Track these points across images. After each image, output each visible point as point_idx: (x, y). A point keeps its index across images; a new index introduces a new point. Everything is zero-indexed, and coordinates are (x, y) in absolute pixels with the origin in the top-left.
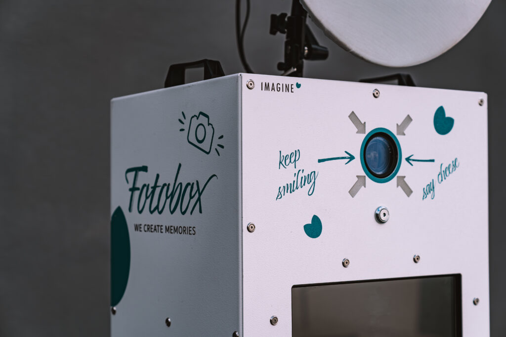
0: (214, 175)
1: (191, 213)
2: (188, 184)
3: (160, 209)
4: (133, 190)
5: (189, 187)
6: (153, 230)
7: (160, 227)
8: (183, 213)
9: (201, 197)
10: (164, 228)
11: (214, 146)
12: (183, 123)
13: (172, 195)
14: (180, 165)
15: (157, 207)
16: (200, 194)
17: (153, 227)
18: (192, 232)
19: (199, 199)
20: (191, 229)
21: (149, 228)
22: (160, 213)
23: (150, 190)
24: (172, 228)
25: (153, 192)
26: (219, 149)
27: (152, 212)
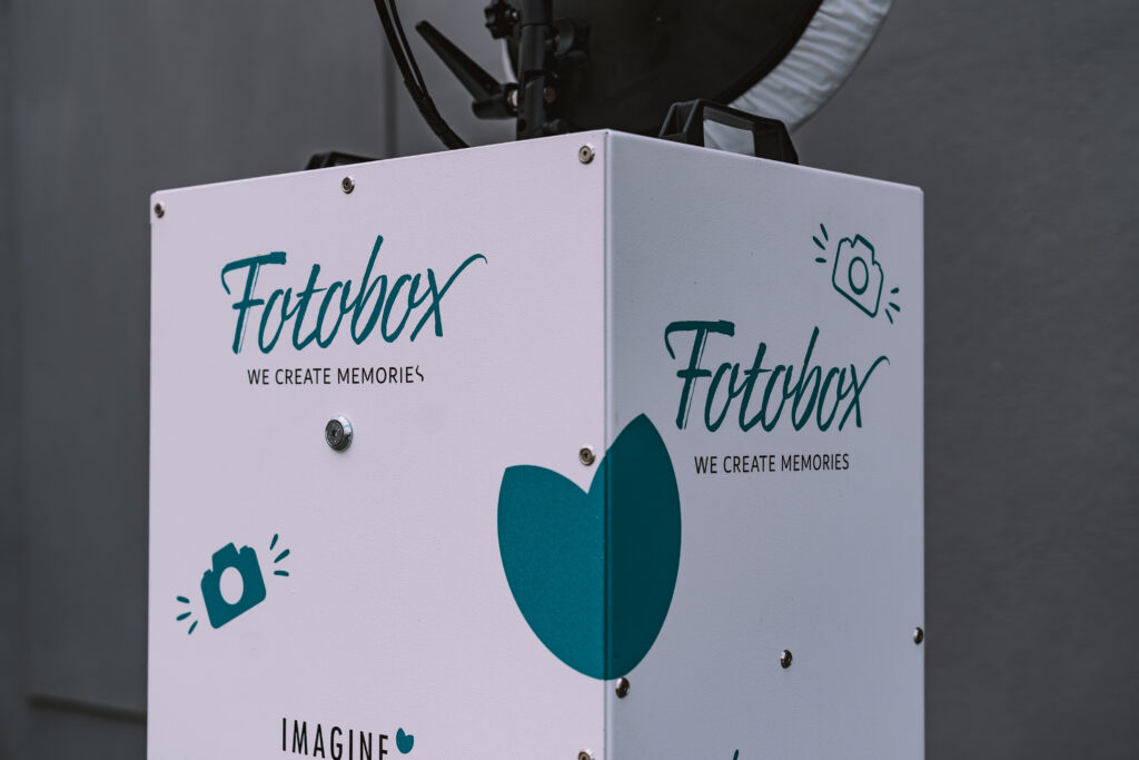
0: (883, 358)
1: (840, 428)
2: (835, 370)
3: (768, 421)
4: (690, 374)
5: (836, 378)
6: (748, 467)
7: (767, 460)
8: (824, 428)
9: (861, 396)
10: (777, 461)
11: (884, 305)
12: (824, 248)
13: (799, 390)
14: (816, 331)
15: (761, 416)
16: (858, 391)
17: (750, 461)
18: (842, 464)
19: (856, 401)
20: (839, 458)
21: (739, 464)
22: (769, 428)
23: (741, 378)
24: (798, 459)
25: (750, 383)
26: (892, 310)
27: (745, 428)
